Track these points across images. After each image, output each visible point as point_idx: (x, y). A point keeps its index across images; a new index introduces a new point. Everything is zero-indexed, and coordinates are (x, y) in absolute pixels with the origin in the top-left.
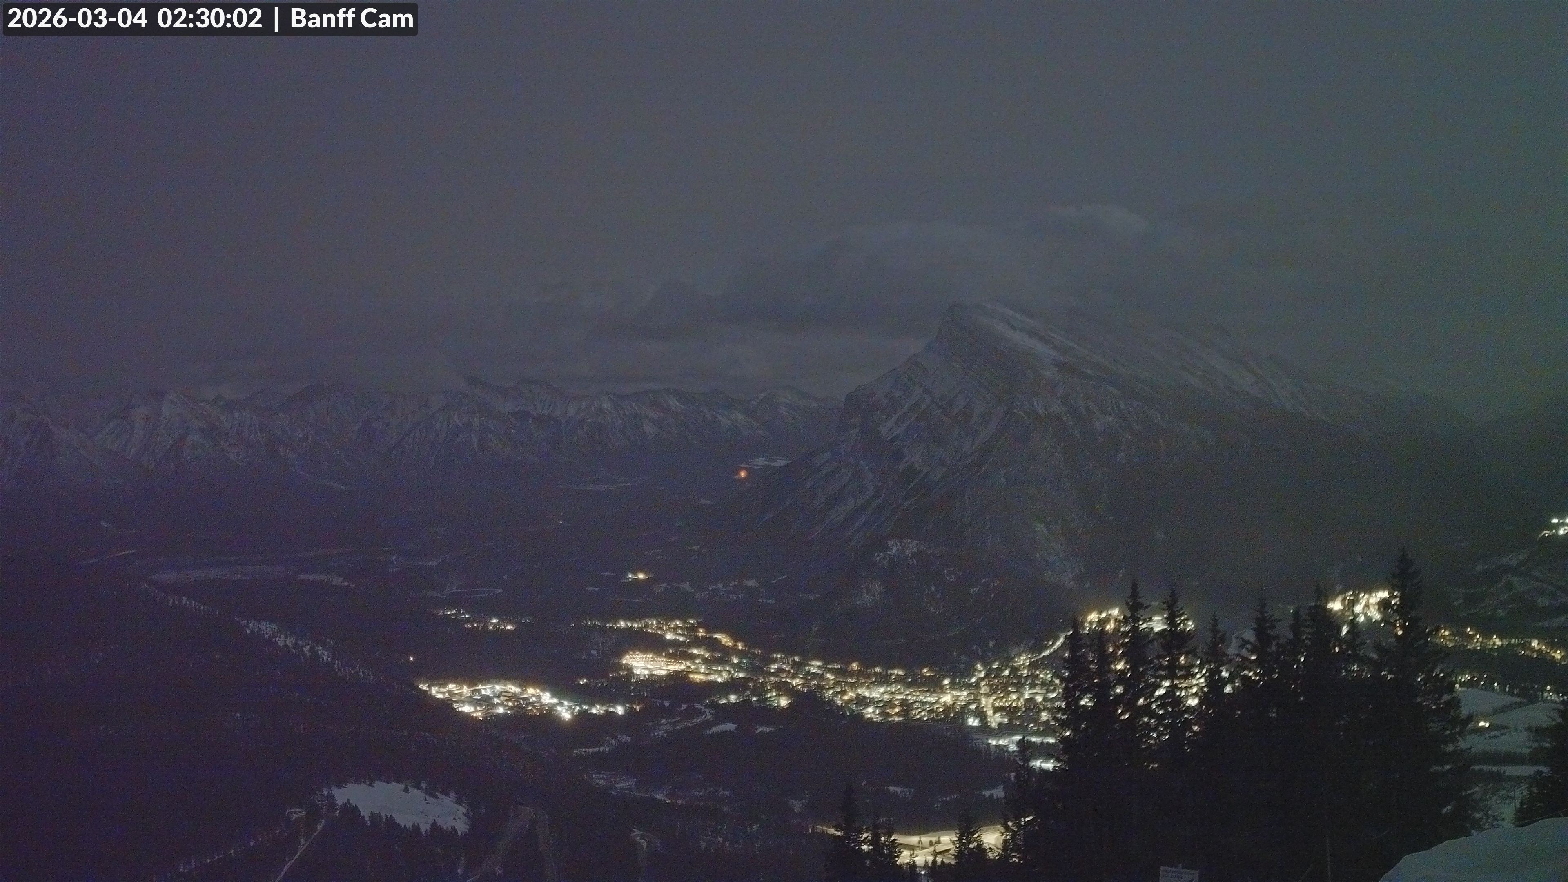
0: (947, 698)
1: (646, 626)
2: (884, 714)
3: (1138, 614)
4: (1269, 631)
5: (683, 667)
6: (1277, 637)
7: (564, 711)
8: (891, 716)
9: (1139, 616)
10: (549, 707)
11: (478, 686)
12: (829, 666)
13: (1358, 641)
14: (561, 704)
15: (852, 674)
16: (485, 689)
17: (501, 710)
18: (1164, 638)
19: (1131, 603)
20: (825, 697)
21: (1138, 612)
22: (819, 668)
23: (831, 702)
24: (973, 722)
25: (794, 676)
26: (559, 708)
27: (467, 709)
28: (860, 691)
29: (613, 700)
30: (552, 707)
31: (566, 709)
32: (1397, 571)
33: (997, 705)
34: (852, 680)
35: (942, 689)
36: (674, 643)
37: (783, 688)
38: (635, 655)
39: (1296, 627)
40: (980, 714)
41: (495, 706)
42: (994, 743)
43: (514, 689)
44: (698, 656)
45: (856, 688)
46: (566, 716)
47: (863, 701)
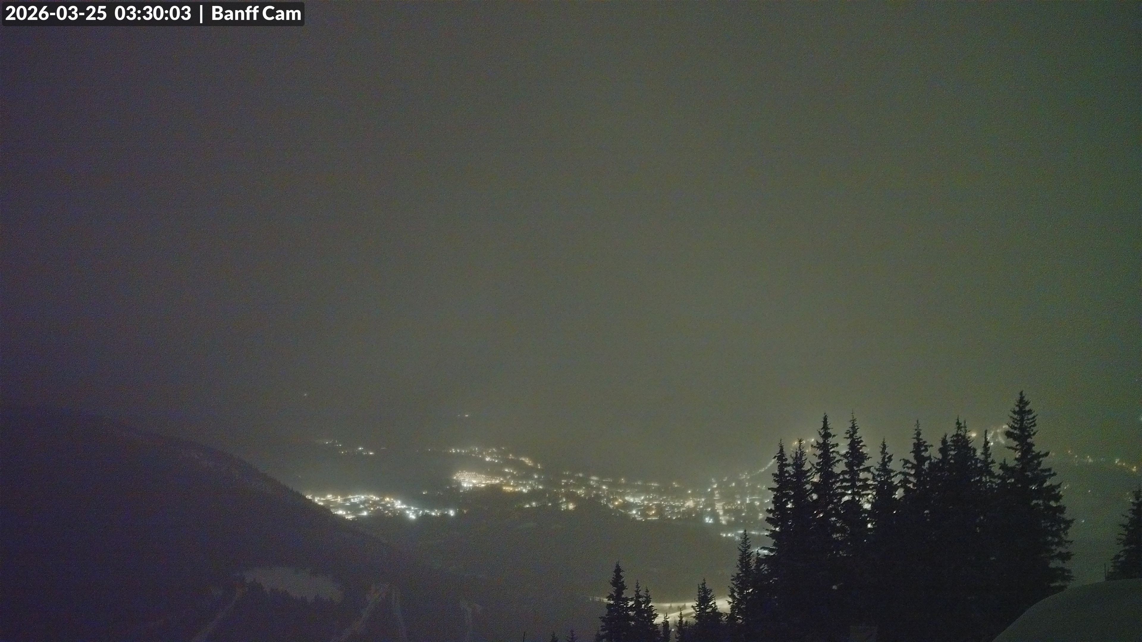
0: (690, 503)
1: (472, 452)
2: (644, 514)
3: (828, 441)
4: (923, 454)
5: (497, 482)
6: (929, 458)
7: (411, 514)
8: (649, 516)
9: (829, 442)
10: (400, 511)
11: (349, 496)
12: (604, 480)
13: (990, 460)
14: (409, 509)
15: (620, 486)
16: (354, 498)
17: (365, 513)
18: (847, 458)
19: (823, 434)
20: (601, 503)
21: (828, 439)
22: (597, 481)
23: (606, 506)
24: (708, 520)
25: (579, 487)
26: (408, 512)
27: (340, 512)
28: (627, 498)
29: (448, 505)
30: (402, 511)
31: (412, 512)
32: (1017, 409)
33: (726, 508)
34: (621, 490)
35: (686, 498)
36: (491, 463)
37: (571, 497)
38: (463, 473)
39: (944, 450)
40: (714, 515)
41: (361, 510)
42: (724, 535)
43: (375, 498)
44: (509, 473)
45: (624, 496)
46: (412, 516)
47: (628, 506)
